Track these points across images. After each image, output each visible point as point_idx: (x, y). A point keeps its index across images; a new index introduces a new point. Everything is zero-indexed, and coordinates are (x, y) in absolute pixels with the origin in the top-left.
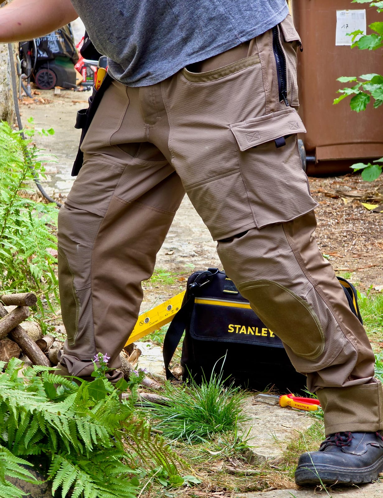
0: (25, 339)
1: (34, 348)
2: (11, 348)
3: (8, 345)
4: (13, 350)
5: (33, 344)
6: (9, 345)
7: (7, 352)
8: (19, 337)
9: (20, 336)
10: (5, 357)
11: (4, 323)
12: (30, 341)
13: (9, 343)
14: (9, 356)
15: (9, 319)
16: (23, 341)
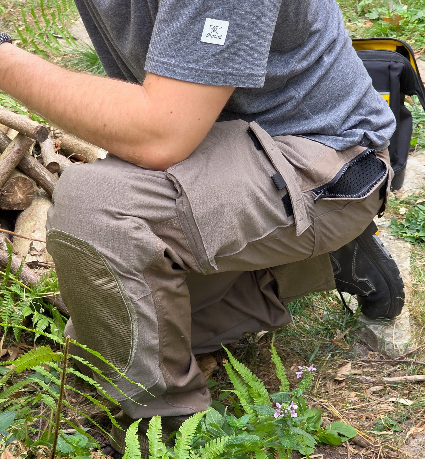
0: (36, 169)
1: (49, 179)
2: (23, 186)
3: (19, 183)
4: (26, 187)
5: (46, 175)
6: (21, 182)
7: (19, 191)
8: (28, 168)
9: (30, 167)
10: (18, 197)
11: (10, 159)
12: (42, 171)
13: (20, 180)
14: (22, 195)
15: (14, 152)
16: (34, 172)
